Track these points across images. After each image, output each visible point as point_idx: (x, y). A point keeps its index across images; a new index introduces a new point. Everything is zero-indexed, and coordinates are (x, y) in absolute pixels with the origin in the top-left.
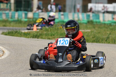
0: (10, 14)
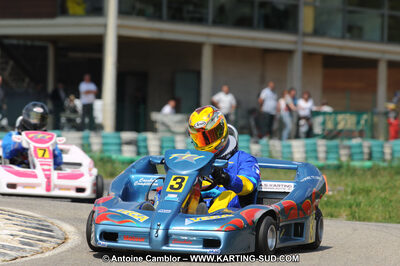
0: (366, 150)
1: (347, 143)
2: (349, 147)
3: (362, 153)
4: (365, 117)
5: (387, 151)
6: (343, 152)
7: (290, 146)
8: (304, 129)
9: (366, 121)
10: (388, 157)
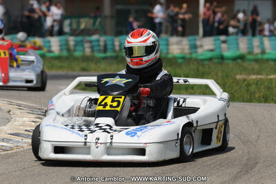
0: (102, 43)
1: (88, 38)
2: (91, 42)
3: (99, 45)
4: (99, 20)
5: (117, 43)
6: (87, 45)
7: (49, 42)
8: (56, 28)
9: (100, 23)
10: (117, 48)
